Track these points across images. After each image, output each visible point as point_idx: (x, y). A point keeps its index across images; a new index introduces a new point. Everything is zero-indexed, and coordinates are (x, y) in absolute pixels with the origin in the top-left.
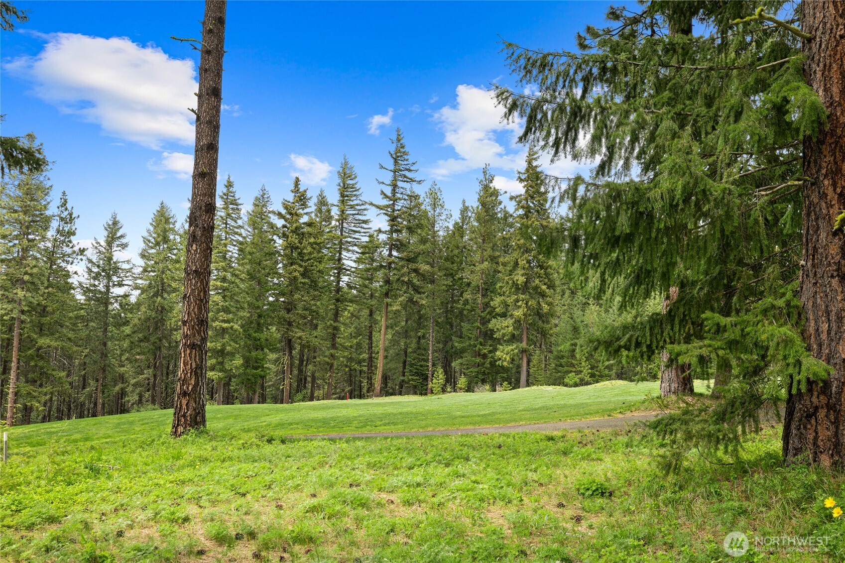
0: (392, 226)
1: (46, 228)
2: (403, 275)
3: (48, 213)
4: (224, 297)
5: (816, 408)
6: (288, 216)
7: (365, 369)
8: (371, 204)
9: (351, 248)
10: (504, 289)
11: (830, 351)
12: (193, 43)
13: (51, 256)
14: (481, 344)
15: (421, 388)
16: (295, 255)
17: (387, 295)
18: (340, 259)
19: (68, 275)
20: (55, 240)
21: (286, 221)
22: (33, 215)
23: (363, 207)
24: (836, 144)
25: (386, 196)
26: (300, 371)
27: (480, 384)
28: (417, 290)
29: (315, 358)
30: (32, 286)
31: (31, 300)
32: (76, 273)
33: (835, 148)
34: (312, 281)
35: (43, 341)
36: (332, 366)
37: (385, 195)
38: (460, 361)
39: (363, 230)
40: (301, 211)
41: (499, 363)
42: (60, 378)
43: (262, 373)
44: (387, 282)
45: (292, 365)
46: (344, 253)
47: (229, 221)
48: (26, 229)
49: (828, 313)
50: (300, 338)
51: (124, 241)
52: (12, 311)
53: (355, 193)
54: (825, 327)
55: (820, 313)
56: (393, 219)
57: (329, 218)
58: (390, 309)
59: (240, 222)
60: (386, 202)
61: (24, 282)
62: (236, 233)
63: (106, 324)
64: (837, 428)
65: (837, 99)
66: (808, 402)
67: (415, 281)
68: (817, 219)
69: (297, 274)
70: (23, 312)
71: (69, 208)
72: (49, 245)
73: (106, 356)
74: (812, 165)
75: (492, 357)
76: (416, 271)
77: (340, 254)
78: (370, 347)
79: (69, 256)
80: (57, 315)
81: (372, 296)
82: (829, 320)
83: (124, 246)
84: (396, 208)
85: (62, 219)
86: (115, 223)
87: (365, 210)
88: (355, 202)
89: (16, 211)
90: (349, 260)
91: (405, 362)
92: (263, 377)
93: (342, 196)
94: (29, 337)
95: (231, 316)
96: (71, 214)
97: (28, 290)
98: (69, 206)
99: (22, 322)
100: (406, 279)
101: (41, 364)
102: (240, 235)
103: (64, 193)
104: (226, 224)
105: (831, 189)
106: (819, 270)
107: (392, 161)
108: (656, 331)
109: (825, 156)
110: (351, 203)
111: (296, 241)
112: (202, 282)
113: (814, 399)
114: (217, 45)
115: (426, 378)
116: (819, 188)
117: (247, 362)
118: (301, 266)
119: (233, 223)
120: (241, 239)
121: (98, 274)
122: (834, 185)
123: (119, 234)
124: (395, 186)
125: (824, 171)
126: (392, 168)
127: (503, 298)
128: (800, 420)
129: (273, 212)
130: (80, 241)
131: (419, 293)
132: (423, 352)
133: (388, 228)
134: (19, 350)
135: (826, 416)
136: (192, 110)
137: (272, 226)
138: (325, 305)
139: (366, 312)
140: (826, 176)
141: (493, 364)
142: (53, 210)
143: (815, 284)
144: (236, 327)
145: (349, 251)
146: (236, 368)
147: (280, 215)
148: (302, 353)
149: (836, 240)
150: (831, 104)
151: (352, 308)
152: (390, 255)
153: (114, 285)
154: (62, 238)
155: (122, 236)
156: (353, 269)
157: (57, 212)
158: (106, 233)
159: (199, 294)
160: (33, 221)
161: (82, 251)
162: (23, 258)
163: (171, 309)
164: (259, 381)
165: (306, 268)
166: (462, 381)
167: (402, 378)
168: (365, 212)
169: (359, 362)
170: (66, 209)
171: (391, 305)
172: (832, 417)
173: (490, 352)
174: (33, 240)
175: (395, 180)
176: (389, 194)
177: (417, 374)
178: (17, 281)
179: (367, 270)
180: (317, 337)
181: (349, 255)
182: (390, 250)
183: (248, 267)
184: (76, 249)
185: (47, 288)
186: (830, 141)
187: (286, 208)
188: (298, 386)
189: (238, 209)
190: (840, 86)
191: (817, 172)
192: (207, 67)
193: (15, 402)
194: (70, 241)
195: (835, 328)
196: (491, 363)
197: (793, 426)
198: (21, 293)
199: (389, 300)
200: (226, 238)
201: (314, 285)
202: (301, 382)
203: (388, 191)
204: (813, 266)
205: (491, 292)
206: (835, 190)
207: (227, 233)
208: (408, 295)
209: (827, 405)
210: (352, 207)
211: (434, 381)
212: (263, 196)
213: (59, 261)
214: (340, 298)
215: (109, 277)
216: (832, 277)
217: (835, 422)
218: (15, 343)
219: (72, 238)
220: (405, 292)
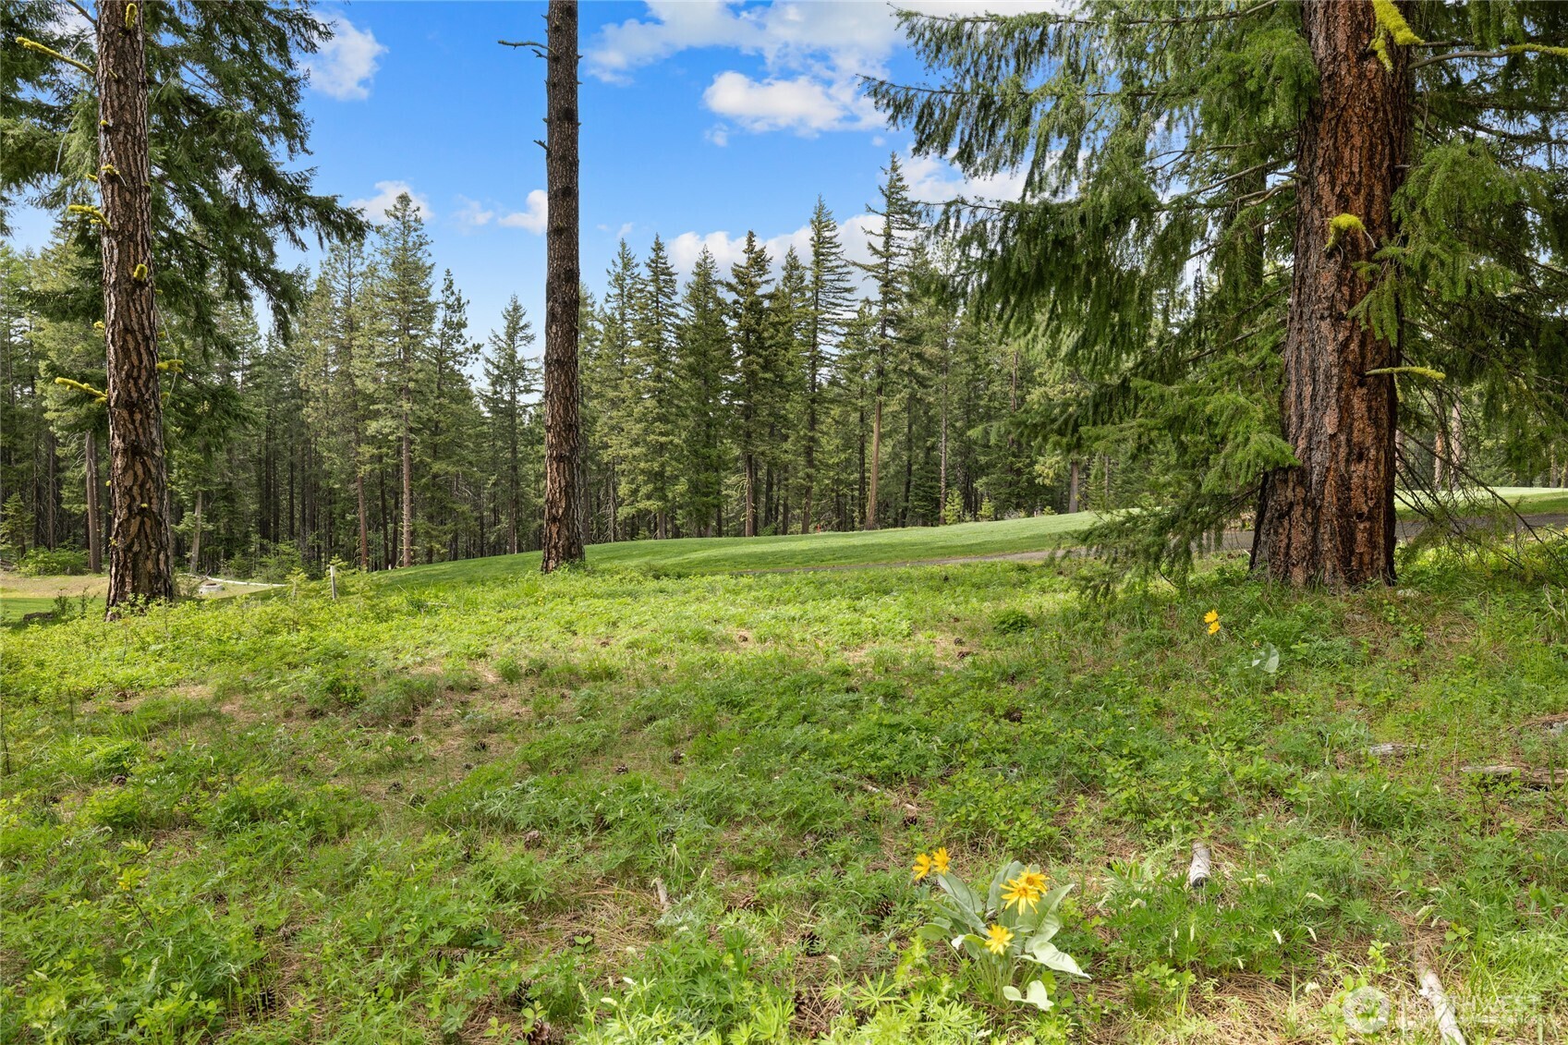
0: (885, 294)
1: (431, 320)
2: (903, 362)
3: (431, 299)
4: (659, 401)
5: (1291, 505)
6: (742, 288)
7: (856, 493)
8: (855, 264)
9: (829, 328)
10: (1046, 377)
11: (1313, 424)
12: (537, 48)
13: (440, 356)
14: (1014, 455)
15: (931, 517)
16: (752, 338)
17: (879, 391)
18: (815, 345)
19: (460, 379)
20: (443, 335)
21: (738, 293)
22: (415, 303)
23: (845, 270)
24: (1338, 121)
25: (876, 252)
26: (769, 498)
27: (1011, 510)
28: (922, 382)
29: (787, 479)
30: (417, 395)
31: (419, 413)
32: (471, 377)
33: (1337, 125)
34: (777, 376)
35: (438, 467)
36: (809, 489)
37: (874, 249)
38: (984, 479)
39: (846, 303)
40: (758, 279)
41: (1038, 480)
42: (463, 512)
43: (715, 502)
44: (881, 372)
45: (755, 492)
46: (820, 336)
47: (661, 298)
48: (407, 320)
49: (1314, 370)
50: (763, 453)
51: (529, 332)
52: (397, 428)
53: (834, 250)
54: (1308, 390)
55: (1304, 372)
56: (887, 284)
57: (801, 290)
58: (885, 410)
59: (676, 299)
60: (876, 260)
61: (409, 391)
62: (671, 314)
63: (514, 443)
64: (1316, 531)
65: (1343, 50)
66: (1282, 498)
67: (919, 370)
68: (1307, 234)
69: (755, 367)
70: (411, 430)
71: (456, 292)
72: (437, 342)
73: (518, 484)
74: (1306, 154)
75: (1030, 473)
76: (920, 356)
77: (815, 337)
78: (863, 464)
79: (461, 354)
80: (453, 433)
81: (862, 393)
82: (1314, 380)
83: (530, 339)
84: (891, 267)
85: (449, 307)
86: (516, 309)
87: (848, 273)
88: (835, 264)
89: (392, 299)
90: (829, 344)
91: (908, 483)
92: (718, 507)
93: (817, 254)
94: (421, 461)
95: (669, 426)
96: (459, 300)
97: (415, 402)
98: (455, 289)
99: (412, 442)
100: (906, 368)
101: (439, 495)
102: (677, 316)
103: (448, 272)
104: (657, 302)
105: (1327, 188)
106: (1305, 310)
107: (884, 200)
108: (1102, 409)
109: (1322, 140)
110: (829, 265)
111: (753, 322)
112: (566, 375)
113: (1289, 493)
114: (568, 49)
115: (938, 506)
116: (1313, 188)
117: (695, 488)
118: (760, 356)
119: (666, 301)
120: (678, 322)
121: (499, 377)
122: (1333, 183)
123: (522, 324)
124: (888, 236)
125: (1319, 163)
126: (885, 210)
127: (1043, 389)
128: (1271, 522)
129: (720, 282)
130: (472, 334)
131: (925, 387)
132: (934, 468)
133: (880, 297)
134: (411, 478)
135: (1303, 515)
136: (540, 143)
137: (719, 302)
138: (794, 407)
139: (854, 417)
140: (1322, 169)
141: (1031, 481)
142: (436, 296)
143: (1300, 330)
144: (676, 441)
145: (827, 332)
146: (682, 495)
147: (730, 287)
148: (769, 473)
149: (1331, 265)
150: (1335, 59)
151: (836, 411)
152: (883, 335)
153: (521, 392)
154: (451, 332)
155: (526, 326)
156: (834, 358)
157: (441, 298)
158: (505, 323)
159: (563, 391)
160: (414, 311)
161: (477, 348)
162: (406, 360)
163: (595, 420)
164: (714, 512)
165: (766, 360)
166: (987, 507)
167: (905, 504)
168: (849, 277)
169: (849, 485)
170: (453, 293)
171: (886, 405)
172: (1309, 516)
173: (1027, 466)
174: (417, 336)
175: (889, 226)
176: (881, 249)
177: (924, 498)
178: (401, 390)
179: (853, 358)
180: (789, 450)
181: (828, 337)
182: (883, 328)
183: (691, 360)
184: (469, 345)
185: (438, 397)
186: (1330, 116)
187: (737, 276)
188: (766, 517)
189: (671, 281)
190: (1348, 29)
191: (1311, 165)
192: (556, 80)
193: (412, 543)
194: (461, 336)
195: (1322, 392)
196: (1028, 481)
197: (1263, 531)
198: (406, 406)
199: (882, 398)
200: (658, 322)
201: (779, 380)
202: (771, 512)
203: (879, 243)
204: (1299, 304)
205: (1028, 382)
206: (1332, 190)
207: (659, 315)
208: (909, 390)
209: (1304, 500)
210: (831, 270)
211: (948, 507)
212: (704, 260)
213: (451, 363)
214: (816, 399)
215: (514, 382)
216: (1322, 318)
217: (1312, 523)
218: (405, 470)
219: (463, 331)
220: (905, 386)
